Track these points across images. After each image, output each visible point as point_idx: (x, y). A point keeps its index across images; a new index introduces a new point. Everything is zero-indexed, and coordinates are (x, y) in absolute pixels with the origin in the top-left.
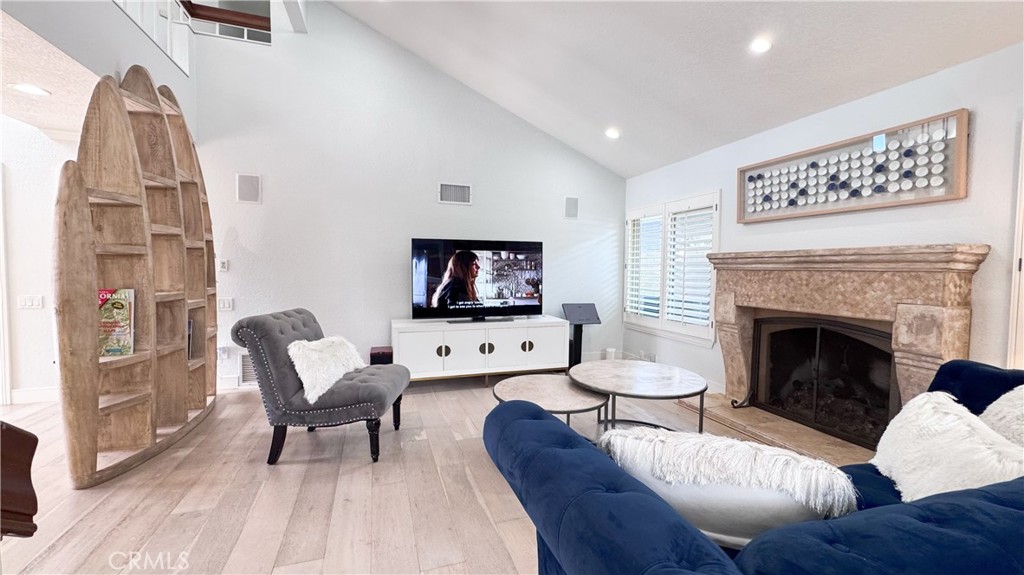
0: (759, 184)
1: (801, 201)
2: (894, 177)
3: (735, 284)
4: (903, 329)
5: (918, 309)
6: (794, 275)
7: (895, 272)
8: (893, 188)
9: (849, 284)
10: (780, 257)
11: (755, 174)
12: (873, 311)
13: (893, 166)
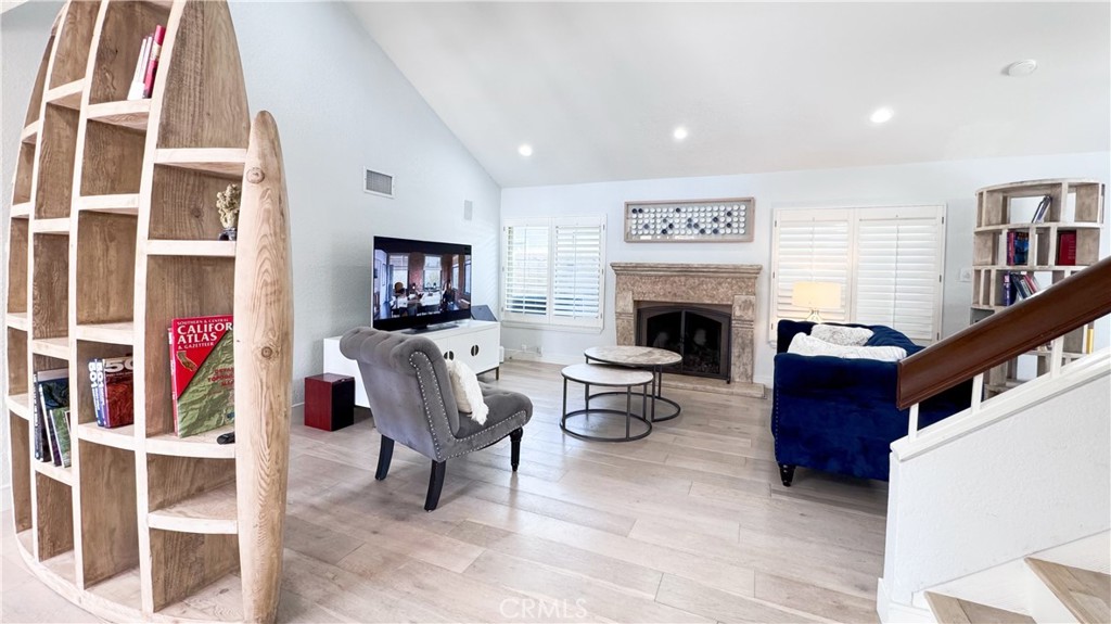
0: (640, 216)
1: (670, 232)
2: (722, 225)
3: (633, 285)
4: (737, 308)
5: (744, 298)
6: (677, 279)
7: (733, 278)
8: (722, 231)
9: (709, 286)
10: (669, 267)
11: (637, 208)
12: (722, 300)
13: (722, 220)
